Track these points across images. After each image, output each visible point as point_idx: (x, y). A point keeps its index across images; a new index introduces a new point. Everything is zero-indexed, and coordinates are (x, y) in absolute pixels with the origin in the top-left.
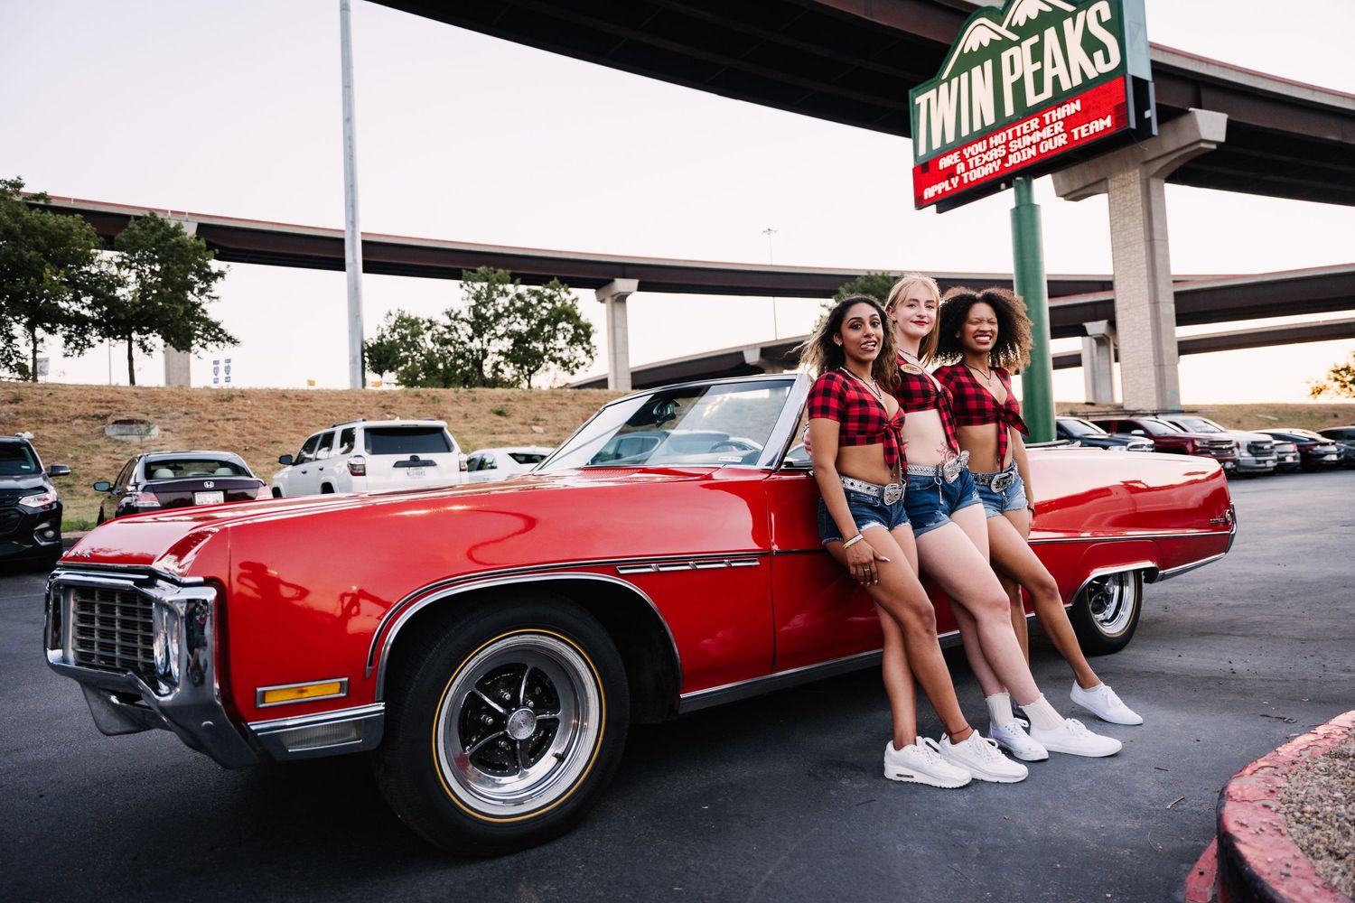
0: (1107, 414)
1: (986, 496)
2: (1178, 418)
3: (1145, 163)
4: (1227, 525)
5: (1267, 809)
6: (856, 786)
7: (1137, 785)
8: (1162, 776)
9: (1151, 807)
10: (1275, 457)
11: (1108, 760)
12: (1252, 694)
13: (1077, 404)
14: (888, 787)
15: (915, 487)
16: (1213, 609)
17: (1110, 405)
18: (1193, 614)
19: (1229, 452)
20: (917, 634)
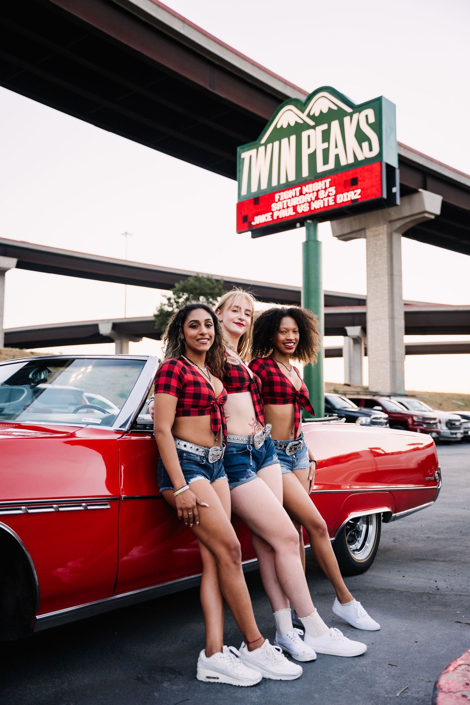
0: (358, 393)
1: (282, 457)
2: (404, 400)
3: (390, 222)
4: (435, 482)
5: (464, 699)
6: (174, 688)
7: (377, 678)
8: (393, 670)
9: (386, 696)
10: (462, 431)
11: (357, 659)
12: (450, 606)
13: (339, 384)
14: (200, 687)
15: (232, 451)
16: (424, 541)
17: (360, 387)
18: (412, 545)
19: (435, 426)
20: (227, 565)
